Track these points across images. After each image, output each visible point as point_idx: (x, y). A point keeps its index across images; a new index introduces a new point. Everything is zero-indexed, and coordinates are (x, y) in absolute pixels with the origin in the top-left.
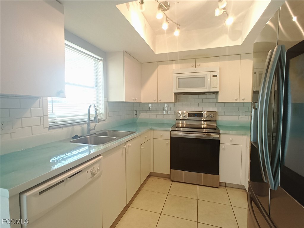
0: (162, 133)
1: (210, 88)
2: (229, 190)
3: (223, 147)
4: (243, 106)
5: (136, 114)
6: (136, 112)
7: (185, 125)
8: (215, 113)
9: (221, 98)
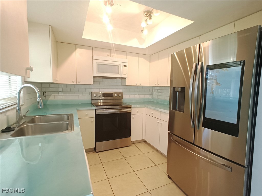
0: (87, 112)
1: (122, 75)
2: (137, 145)
3: (133, 117)
4: (142, 88)
5: (45, 95)
6: (45, 93)
7: (102, 104)
8: (121, 93)
9: (128, 83)
